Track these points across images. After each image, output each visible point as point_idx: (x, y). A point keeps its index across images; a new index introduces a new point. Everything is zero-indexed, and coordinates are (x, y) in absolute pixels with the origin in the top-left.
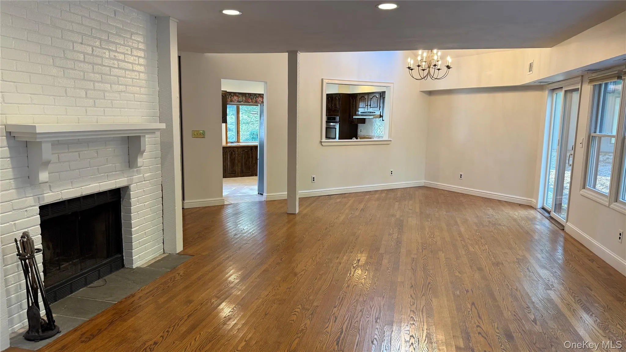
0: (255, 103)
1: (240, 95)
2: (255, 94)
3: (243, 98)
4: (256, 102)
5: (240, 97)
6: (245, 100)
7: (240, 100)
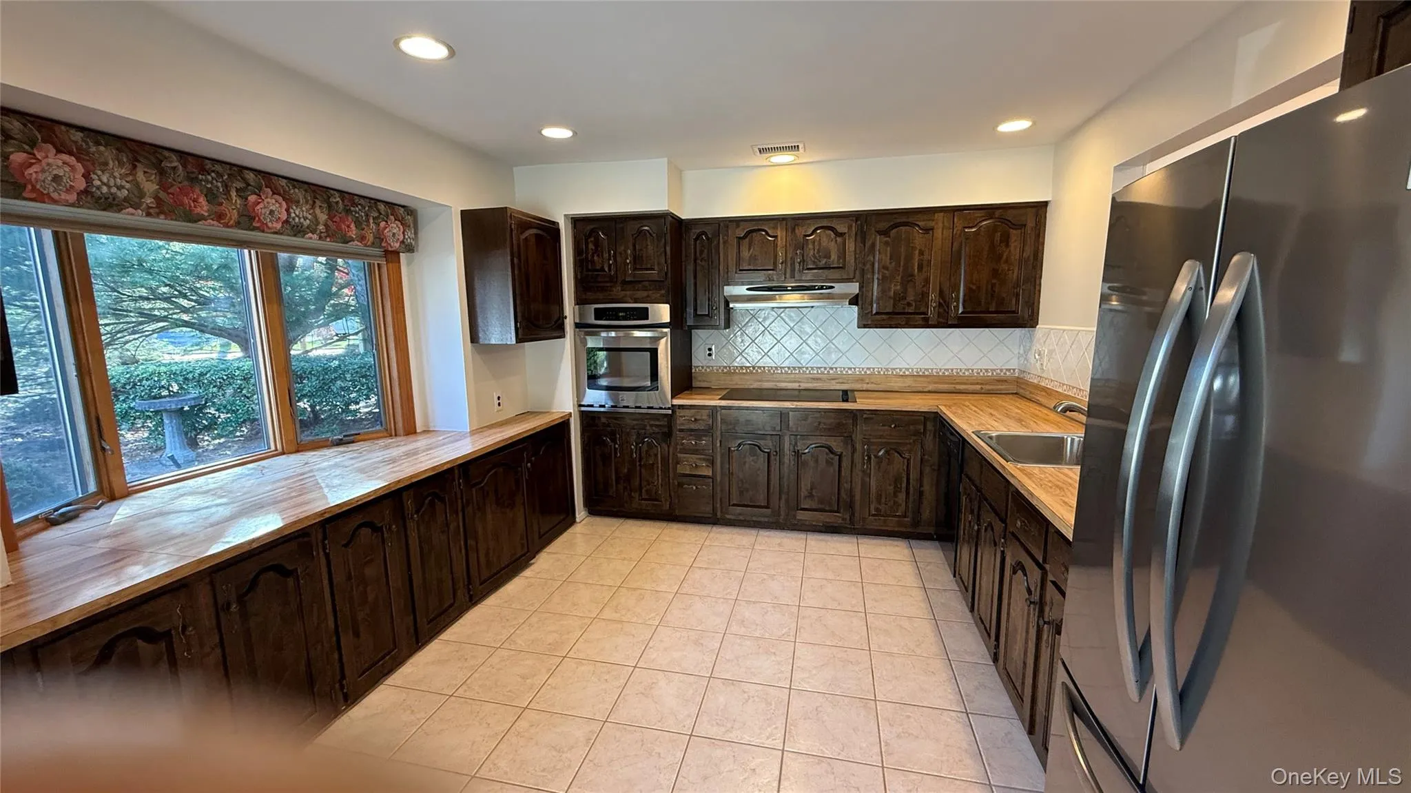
0: (238, 225)
1: (105, 152)
3: (140, 175)
5: (111, 167)
6: (157, 198)
7: (109, 190)
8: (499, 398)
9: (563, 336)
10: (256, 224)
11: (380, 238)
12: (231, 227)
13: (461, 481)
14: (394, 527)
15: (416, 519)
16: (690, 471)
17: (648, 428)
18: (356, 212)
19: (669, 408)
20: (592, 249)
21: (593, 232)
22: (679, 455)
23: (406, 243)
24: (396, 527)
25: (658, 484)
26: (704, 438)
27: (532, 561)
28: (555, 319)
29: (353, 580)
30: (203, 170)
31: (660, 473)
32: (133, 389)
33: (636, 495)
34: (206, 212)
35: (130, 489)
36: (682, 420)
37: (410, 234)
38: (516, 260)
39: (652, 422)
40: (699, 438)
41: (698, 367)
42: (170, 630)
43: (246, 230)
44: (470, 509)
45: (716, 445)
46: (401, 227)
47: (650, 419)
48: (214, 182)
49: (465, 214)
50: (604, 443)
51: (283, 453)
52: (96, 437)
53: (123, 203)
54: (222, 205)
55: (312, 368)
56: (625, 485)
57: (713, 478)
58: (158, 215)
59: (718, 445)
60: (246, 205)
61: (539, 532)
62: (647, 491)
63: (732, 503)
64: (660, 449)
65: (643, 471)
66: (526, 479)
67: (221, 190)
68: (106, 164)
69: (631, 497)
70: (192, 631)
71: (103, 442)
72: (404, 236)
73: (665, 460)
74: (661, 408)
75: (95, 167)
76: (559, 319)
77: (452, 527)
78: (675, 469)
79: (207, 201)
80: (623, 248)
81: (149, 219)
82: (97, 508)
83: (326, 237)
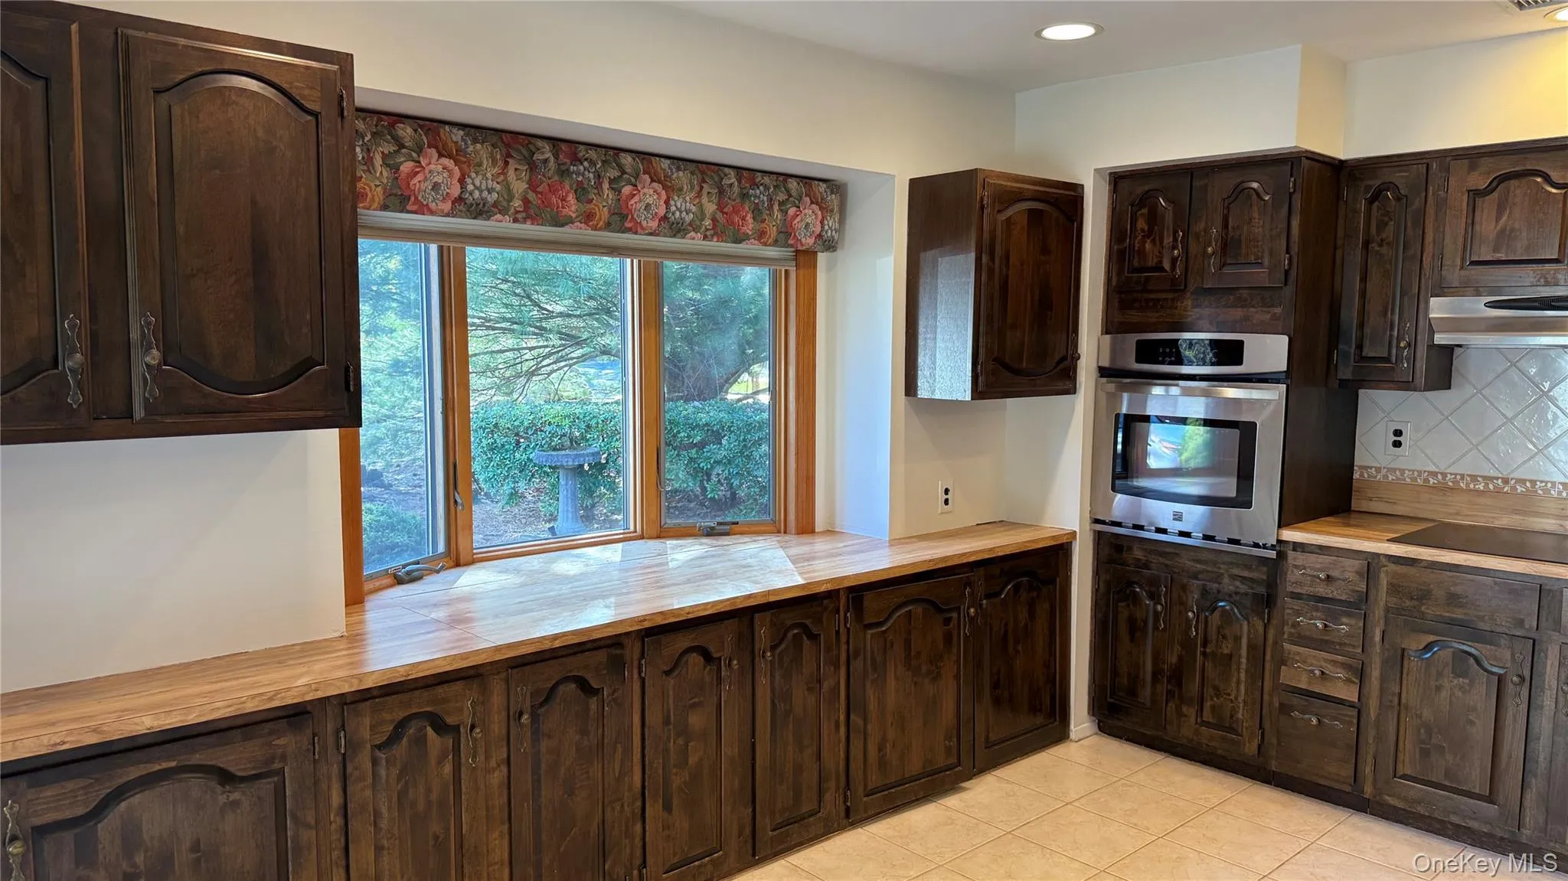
0: (608, 226)
1: (481, 151)
2: (612, 153)
3: (511, 173)
4: (621, 219)
5: (485, 167)
6: (526, 201)
7: (480, 195)
8: (947, 491)
9: (1072, 390)
10: (628, 225)
11: (786, 234)
12: (600, 229)
13: (848, 615)
14: (735, 662)
15: (770, 659)
16: (1309, 683)
17: (1226, 580)
18: (755, 196)
19: (1273, 547)
20: (1143, 230)
21: (1145, 201)
22: (1286, 646)
23: (825, 237)
24: (738, 664)
25: (1236, 698)
26: (1344, 620)
27: (964, 785)
28: (1057, 358)
29: (671, 727)
30: (576, 160)
31: (1243, 676)
32: (535, 435)
33: (1190, 712)
34: (574, 212)
35: (475, 556)
36: (1298, 574)
37: (830, 222)
38: (985, 259)
39: (1236, 571)
40: (1333, 617)
41: (1366, 468)
42: (459, 726)
43: (618, 232)
44: (857, 665)
45: (1372, 638)
46: (820, 213)
47: (1232, 563)
48: (586, 173)
49: (913, 183)
50: (1135, 598)
51: (642, 537)
52: (452, 487)
53: (493, 209)
54: (592, 202)
55: (732, 422)
56: (1169, 687)
57: (1359, 709)
58: (524, 221)
59: (1378, 638)
60: (619, 200)
61: (987, 738)
62: (1213, 708)
63: (1400, 773)
64: (1246, 629)
65: (1209, 665)
66: (965, 634)
67: (593, 183)
68: (480, 164)
69: (1180, 715)
70: (479, 733)
71: (456, 494)
72: (822, 227)
73: (1257, 653)
74: (1256, 545)
75: (470, 171)
76: (1063, 359)
77: (826, 685)
78: (1277, 673)
79: (577, 198)
80: (1202, 225)
81: (516, 225)
82: (438, 572)
83: (712, 236)
